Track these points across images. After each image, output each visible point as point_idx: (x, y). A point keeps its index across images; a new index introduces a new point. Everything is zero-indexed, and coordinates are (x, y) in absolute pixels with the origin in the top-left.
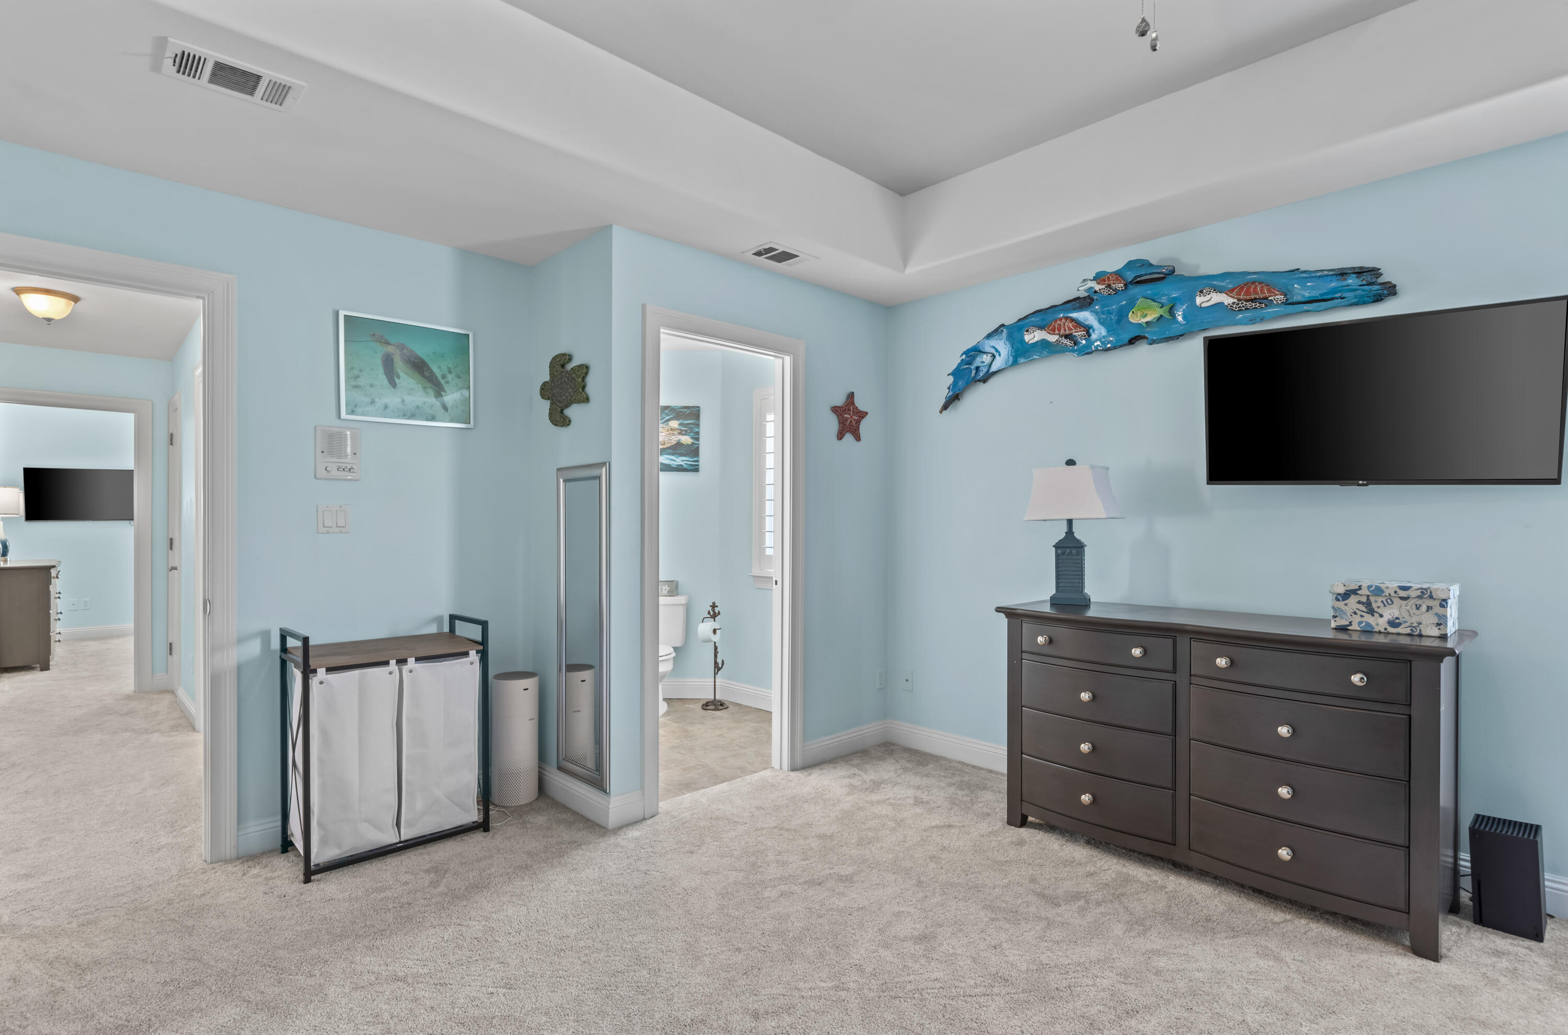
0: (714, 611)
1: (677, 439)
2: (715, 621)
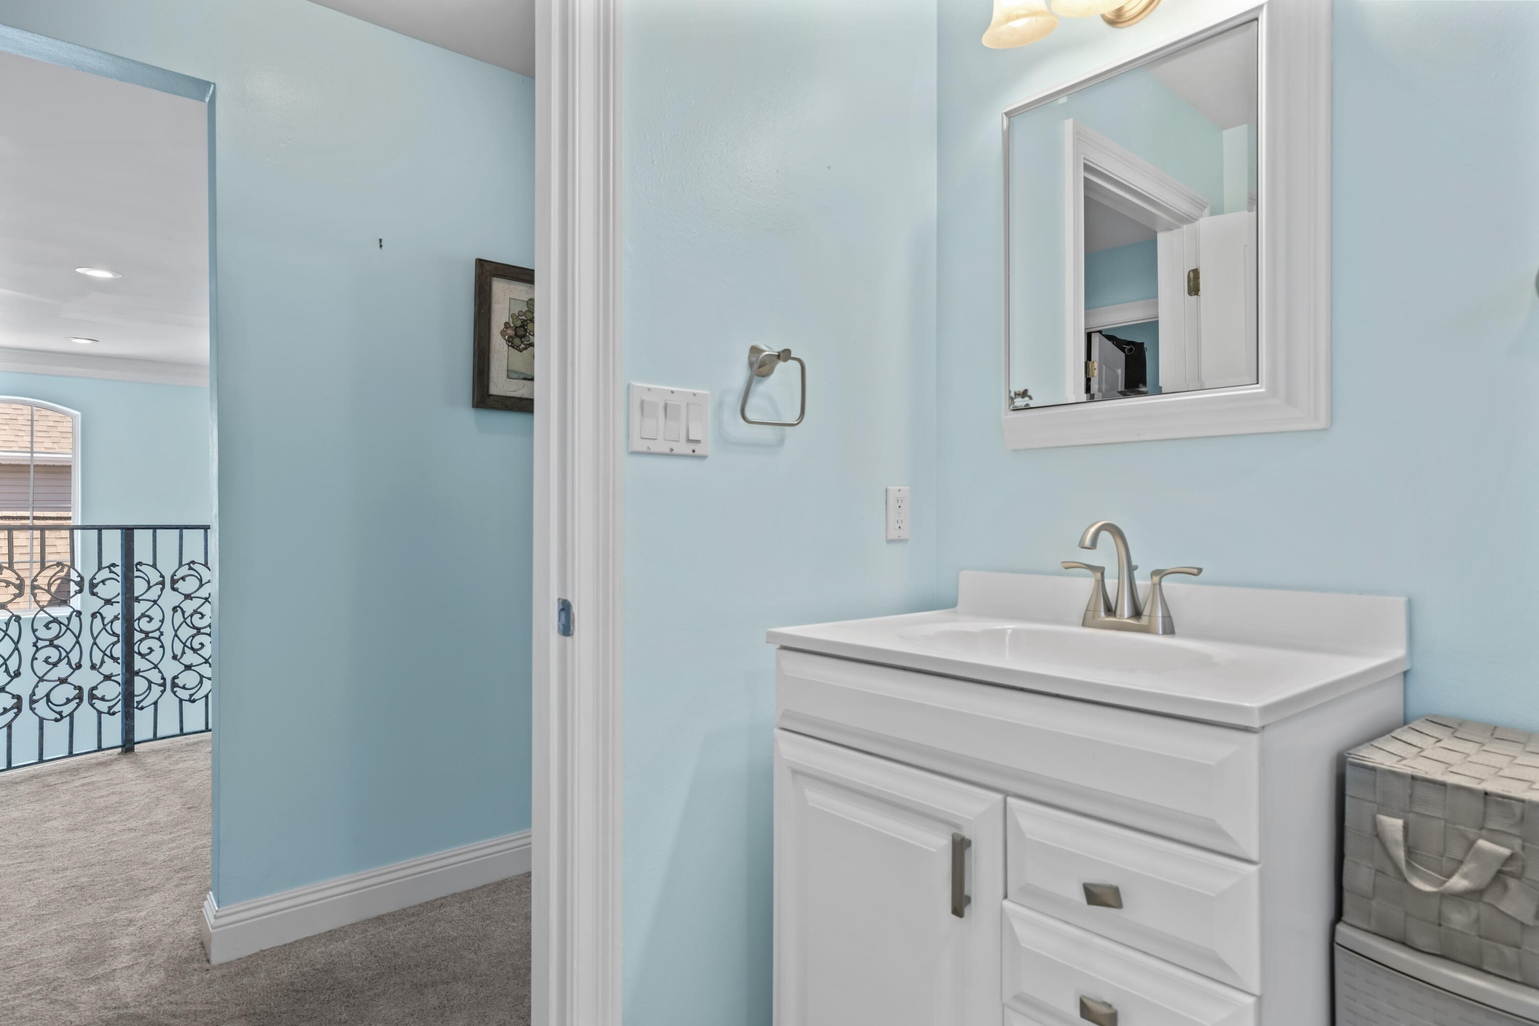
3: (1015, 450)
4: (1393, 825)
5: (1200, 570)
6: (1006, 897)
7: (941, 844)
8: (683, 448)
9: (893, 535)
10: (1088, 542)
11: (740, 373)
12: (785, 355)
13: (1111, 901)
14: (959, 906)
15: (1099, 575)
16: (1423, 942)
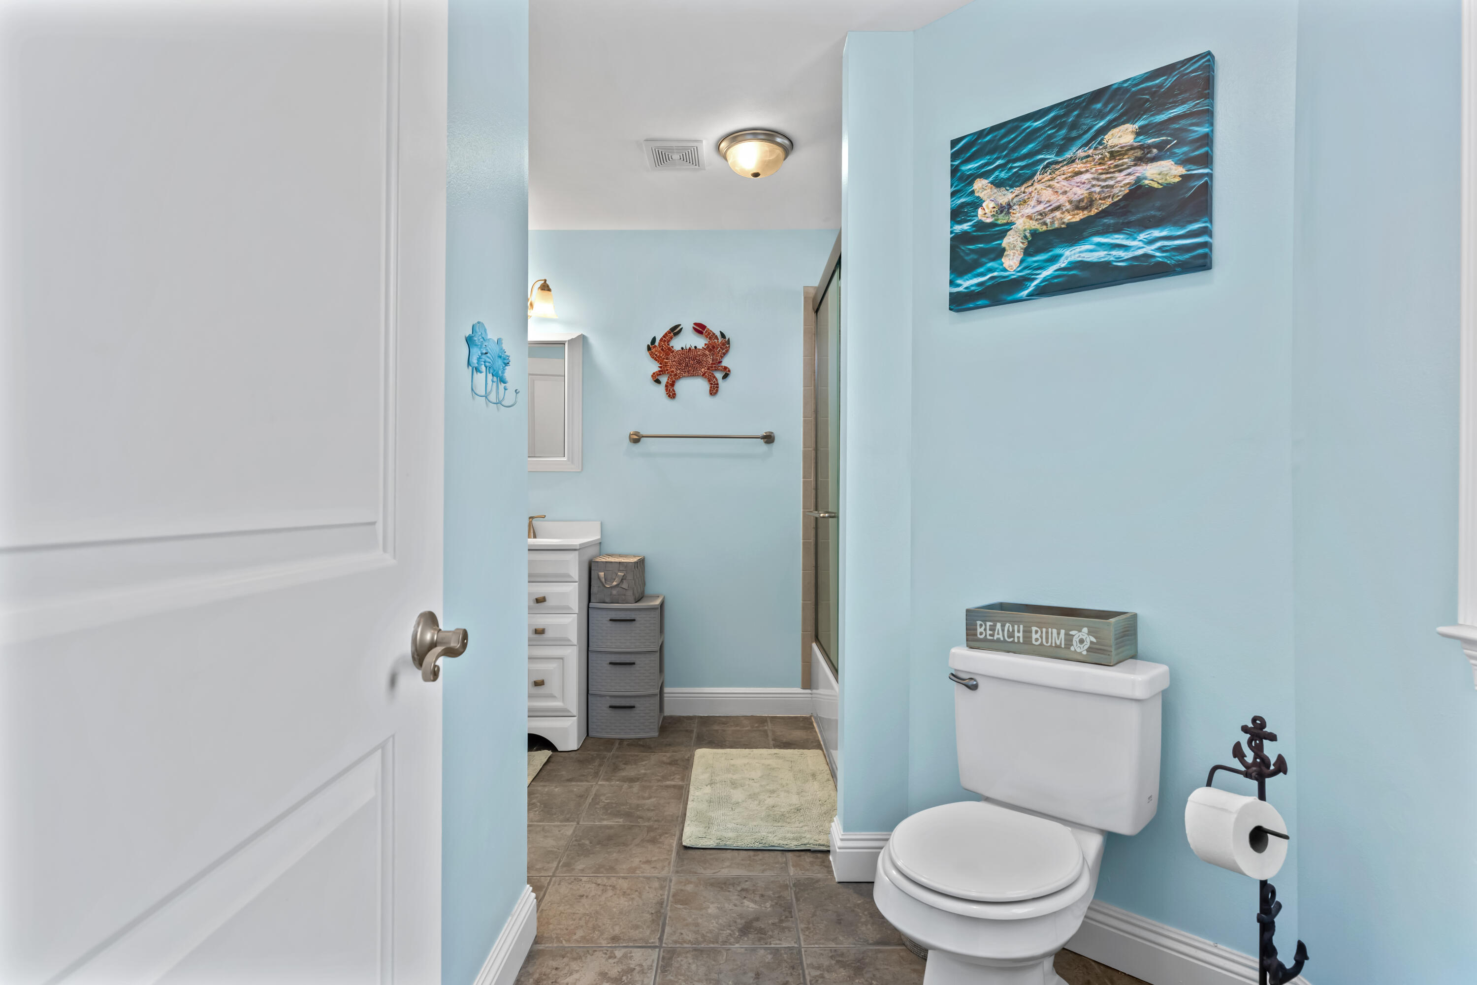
0: (1258, 751)
1: (1131, 179)
2: (1262, 796)
4: (601, 574)
13: (543, 601)
16: (607, 600)
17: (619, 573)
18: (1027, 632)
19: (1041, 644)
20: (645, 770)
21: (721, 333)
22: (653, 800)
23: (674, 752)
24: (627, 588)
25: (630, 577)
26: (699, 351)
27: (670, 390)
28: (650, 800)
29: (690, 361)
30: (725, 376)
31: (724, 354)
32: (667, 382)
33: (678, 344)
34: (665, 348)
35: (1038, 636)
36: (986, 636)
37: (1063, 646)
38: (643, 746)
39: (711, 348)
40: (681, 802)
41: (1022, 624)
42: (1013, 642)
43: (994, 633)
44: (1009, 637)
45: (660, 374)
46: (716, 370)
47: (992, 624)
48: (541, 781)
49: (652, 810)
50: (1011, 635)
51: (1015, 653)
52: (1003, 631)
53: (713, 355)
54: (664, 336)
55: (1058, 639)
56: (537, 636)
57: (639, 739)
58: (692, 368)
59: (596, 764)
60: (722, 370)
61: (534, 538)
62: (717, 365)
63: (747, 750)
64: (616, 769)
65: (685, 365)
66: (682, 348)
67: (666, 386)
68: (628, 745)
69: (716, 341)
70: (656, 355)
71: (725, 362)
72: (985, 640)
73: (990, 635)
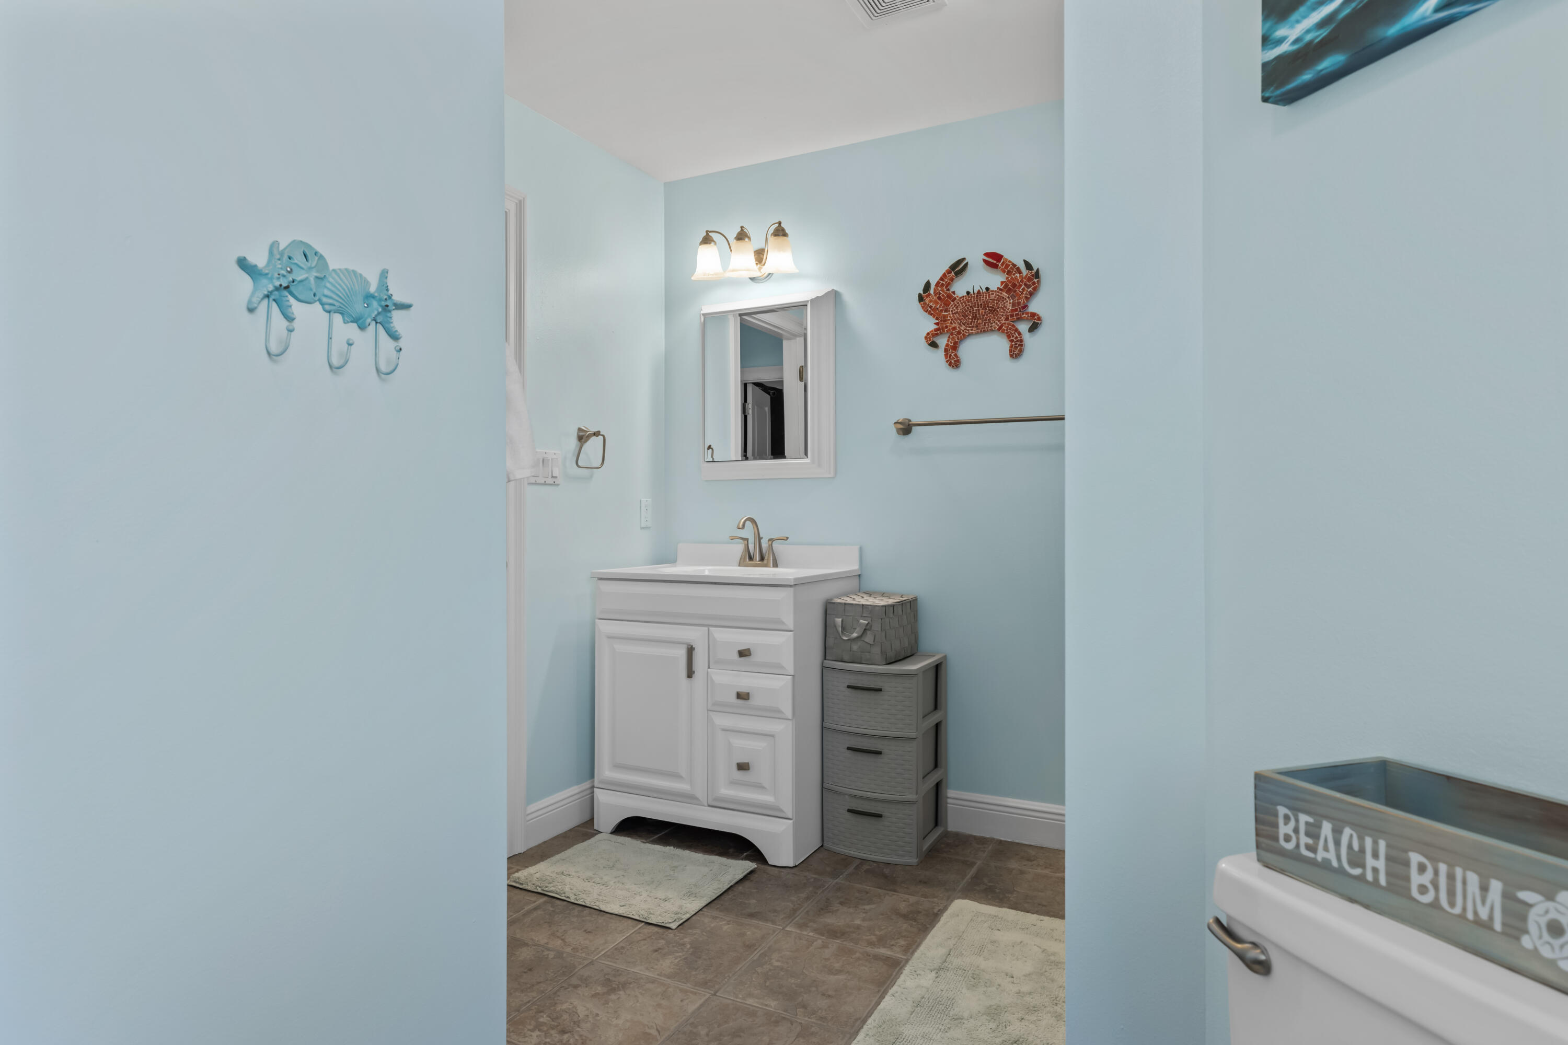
3: (706, 481)
4: (839, 620)
5: (788, 538)
6: (709, 668)
7: (682, 653)
8: (550, 481)
9: (643, 525)
10: (741, 526)
11: (573, 442)
12: (597, 434)
13: (747, 653)
14: (690, 674)
15: (746, 542)
16: (846, 658)
17: (862, 621)
18: (1398, 863)
19: (1435, 904)
20: (864, 920)
21: (1026, 262)
22: (842, 977)
23: (925, 896)
24: (872, 643)
25: (876, 627)
26: (993, 294)
27: (951, 355)
28: (836, 977)
29: (979, 310)
30: (1034, 328)
31: (1031, 294)
32: (947, 345)
33: (960, 288)
34: (943, 295)
35: (1426, 878)
36: (1298, 846)
37: (1498, 926)
38: (885, 877)
39: (1009, 288)
40: (879, 991)
41: (1384, 839)
42: (1361, 878)
43: (1317, 844)
44: (1353, 864)
45: (937, 334)
46: (1018, 319)
47: (1311, 820)
48: (717, 909)
49: (829, 996)
50: (1357, 859)
51: (1367, 907)
52: (1337, 843)
53: (1013, 297)
54: (941, 279)
55: (1484, 902)
56: (740, 701)
57: (888, 864)
58: (982, 321)
59: (801, 895)
60: (1027, 319)
61: (774, 567)
62: (1020, 311)
63: (1035, 915)
64: (825, 908)
65: (973, 317)
66: (968, 293)
67: (946, 350)
68: (867, 871)
69: (1018, 275)
70: (931, 307)
71: (1034, 307)
72: (1295, 856)
73: (1308, 847)
